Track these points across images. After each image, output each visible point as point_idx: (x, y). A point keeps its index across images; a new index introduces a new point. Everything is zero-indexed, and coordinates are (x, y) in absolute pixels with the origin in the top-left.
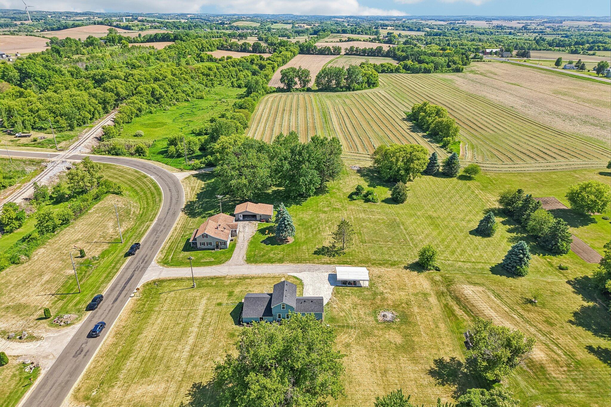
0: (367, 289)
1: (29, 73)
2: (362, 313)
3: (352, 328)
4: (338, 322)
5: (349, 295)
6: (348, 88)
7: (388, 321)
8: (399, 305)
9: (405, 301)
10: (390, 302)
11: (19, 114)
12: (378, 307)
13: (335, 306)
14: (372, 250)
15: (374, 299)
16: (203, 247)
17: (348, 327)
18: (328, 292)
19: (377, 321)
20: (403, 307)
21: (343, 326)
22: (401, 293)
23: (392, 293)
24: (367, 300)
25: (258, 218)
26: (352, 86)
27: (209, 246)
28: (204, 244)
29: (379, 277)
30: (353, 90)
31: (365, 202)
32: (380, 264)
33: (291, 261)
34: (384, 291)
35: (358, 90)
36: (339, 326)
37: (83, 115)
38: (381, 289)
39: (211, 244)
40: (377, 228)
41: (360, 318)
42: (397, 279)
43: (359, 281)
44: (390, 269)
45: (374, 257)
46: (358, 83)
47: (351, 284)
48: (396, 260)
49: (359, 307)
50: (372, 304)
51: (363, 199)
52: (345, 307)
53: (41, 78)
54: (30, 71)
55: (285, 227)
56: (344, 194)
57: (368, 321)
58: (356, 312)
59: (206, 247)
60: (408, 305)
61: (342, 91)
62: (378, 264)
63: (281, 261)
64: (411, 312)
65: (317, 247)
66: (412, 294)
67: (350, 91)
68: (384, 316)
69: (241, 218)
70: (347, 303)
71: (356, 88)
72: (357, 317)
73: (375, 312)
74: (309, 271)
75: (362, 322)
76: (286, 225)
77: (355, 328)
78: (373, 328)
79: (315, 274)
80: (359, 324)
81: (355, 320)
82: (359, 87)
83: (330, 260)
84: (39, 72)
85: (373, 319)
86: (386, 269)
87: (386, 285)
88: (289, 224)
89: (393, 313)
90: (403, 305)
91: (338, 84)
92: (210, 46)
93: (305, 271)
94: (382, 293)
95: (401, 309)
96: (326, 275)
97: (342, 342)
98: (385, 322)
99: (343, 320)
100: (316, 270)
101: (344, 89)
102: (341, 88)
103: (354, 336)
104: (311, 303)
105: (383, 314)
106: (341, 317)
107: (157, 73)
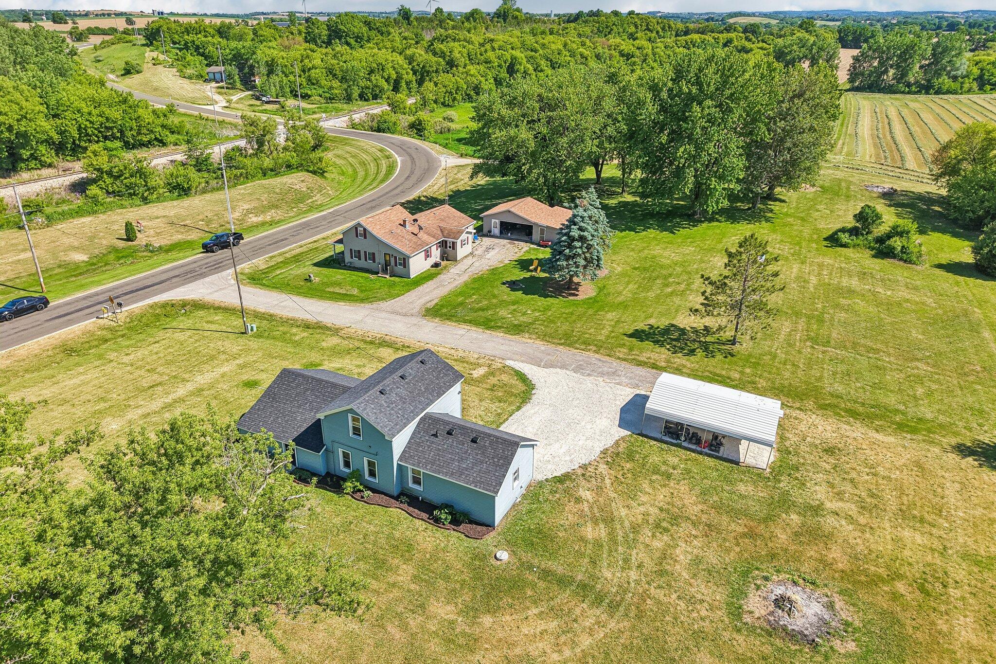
0: (755, 474)
1: (340, 30)
2: (683, 554)
3: (599, 600)
4: (553, 555)
5: (669, 476)
6: (926, 88)
7: (793, 636)
8: (874, 581)
9: (916, 571)
10: (835, 553)
11: (283, 72)
12: (773, 556)
13: (586, 495)
14: (841, 368)
15: (767, 520)
16: (356, 262)
17: (584, 589)
18: (589, 443)
19: (736, 612)
20: (895, 596)
21: (563, 582)
22: (907, 533)
23: (862, 520)
24: (735, 514)
25: (536, 236)
26: (936, 82)
27: (369, 264)
28: (358, 254)
29: (830, 451)
30: (937, 93)
31: (874, 256)
32: (854, 414)
33: (545, 337)
34: (828, 505)
35: (948, 92)
36: (546, 574)
37: (374, 82)
38: (819, 493)
39: (373, 257)
40: (889, 320)
41: (661, 573)
42: (908, 479)
43: (736, 440)
44: (891, 439)
45: (840, 388)
46: (955, 78)
47: (698, 442)
48: (929, 416)
49: (685, 528)
50: (751, 534)
51: (873, 249)
52: (624, 512)
53: (356, 41)
54: (342, 27)
55: (570, 246)
56: (816, 230)
57: (692, 601)
58: (657, 544)
59: (362, 263)
60: (922, 589)
61: (909, 93)
62: (847, 411)
63: (517, 329)
64: (936, 635)
65: (652, 321)
66: (965, 556)
67: (927, 93)
68: (781, 602)
69: (496, 231)
70: (644, 498)
71: (945, 88)
72: (650, 565)
73: (745, 574)
74: (578, 369)
75: (660, 594)
76: (573, 239)
77: (613, 607)
78: (699, 636)
79: (589, 382)
80: (644, 596)
81: (633, 575)
82: (954, 86)
83: (668, 361)
84: (356, 30)
85: (720, 596)
86: (873, 434)
87: (848, 487)
88: (582, 239)
89: (830, 606)
90: (901, 587)
91: (901, 76)
92: (663, 29)
93: (564, 367)
94: (817, 510)
95: (884, 603)
96: (626, 394)
97: (512, 645)
98: (773, 630)
99: (580, 554)
100: (602, 374)
101: (914, 89)
102: (909, 85)
103: (586, 642)
104: (468, 445)
105: (779, 591)
106: (582, 539)
107: (536, 42)
